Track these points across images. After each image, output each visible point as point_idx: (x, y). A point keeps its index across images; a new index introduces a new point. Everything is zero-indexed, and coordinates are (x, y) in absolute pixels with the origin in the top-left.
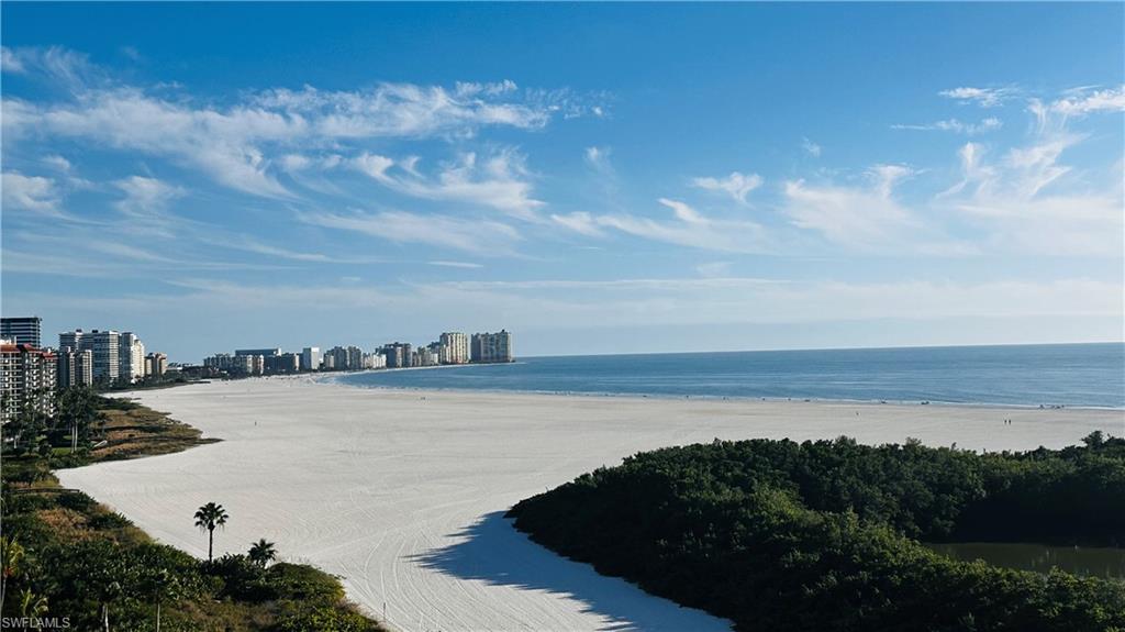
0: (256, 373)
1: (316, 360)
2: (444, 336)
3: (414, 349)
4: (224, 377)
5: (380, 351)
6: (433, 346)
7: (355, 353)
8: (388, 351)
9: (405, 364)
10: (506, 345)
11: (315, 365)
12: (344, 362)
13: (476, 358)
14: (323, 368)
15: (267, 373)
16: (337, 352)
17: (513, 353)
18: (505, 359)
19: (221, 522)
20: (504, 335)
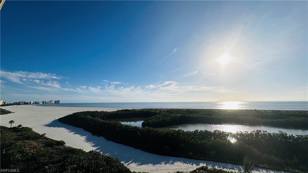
0: (22, 104)
1: (32, 102)
2: (51, 101)
3: (47, 102)
4: (17, 105)
5: (42, 102)
6: (49, 102)
7: (38, 102)
8: (43, 102)
9: (45, 103)
10: (59, 102)
11: (32, 103)
12: (36, 103)
13: (55, 103)
14: (33, 104)
15: (24, 104)
16: (35, 102)
17: (60, 103)
18: (59, 103)
19: (13, 123)
20: (59, 101)
